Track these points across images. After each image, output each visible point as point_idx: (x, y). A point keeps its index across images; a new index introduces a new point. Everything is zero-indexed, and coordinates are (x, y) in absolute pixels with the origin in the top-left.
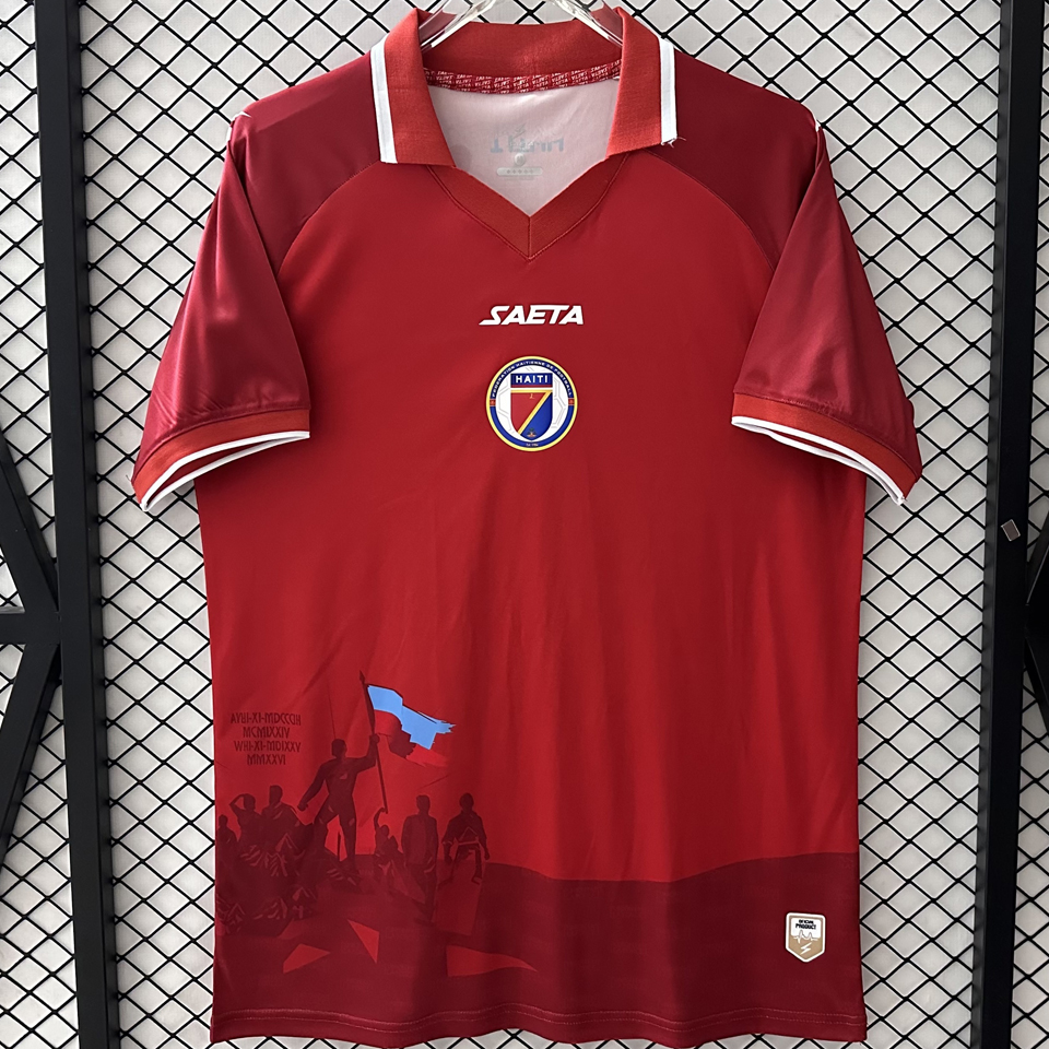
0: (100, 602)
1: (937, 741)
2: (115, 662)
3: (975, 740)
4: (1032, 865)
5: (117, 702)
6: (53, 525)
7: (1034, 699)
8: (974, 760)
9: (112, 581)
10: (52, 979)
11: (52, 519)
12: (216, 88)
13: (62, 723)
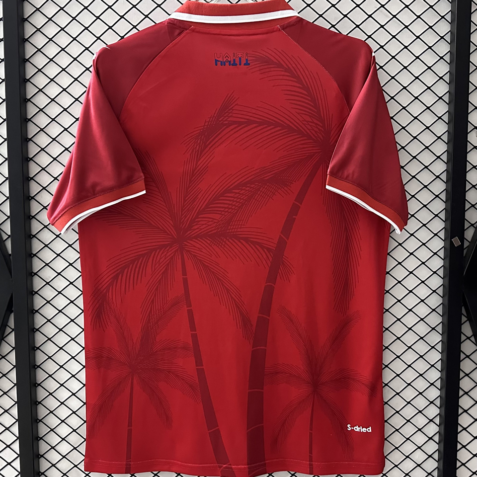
0: (31, 274)
1: (422, 338)
2: (38, 302)
3: (439, 338)
4: (466, 395)
5: (39, 321)
6: (10, 239)
7: (467, 319)
8: (439, 347)
9: (37, 265)
10: (8, 448)
11: (9, 236)
12: (87, 39)
13: (13, 330)
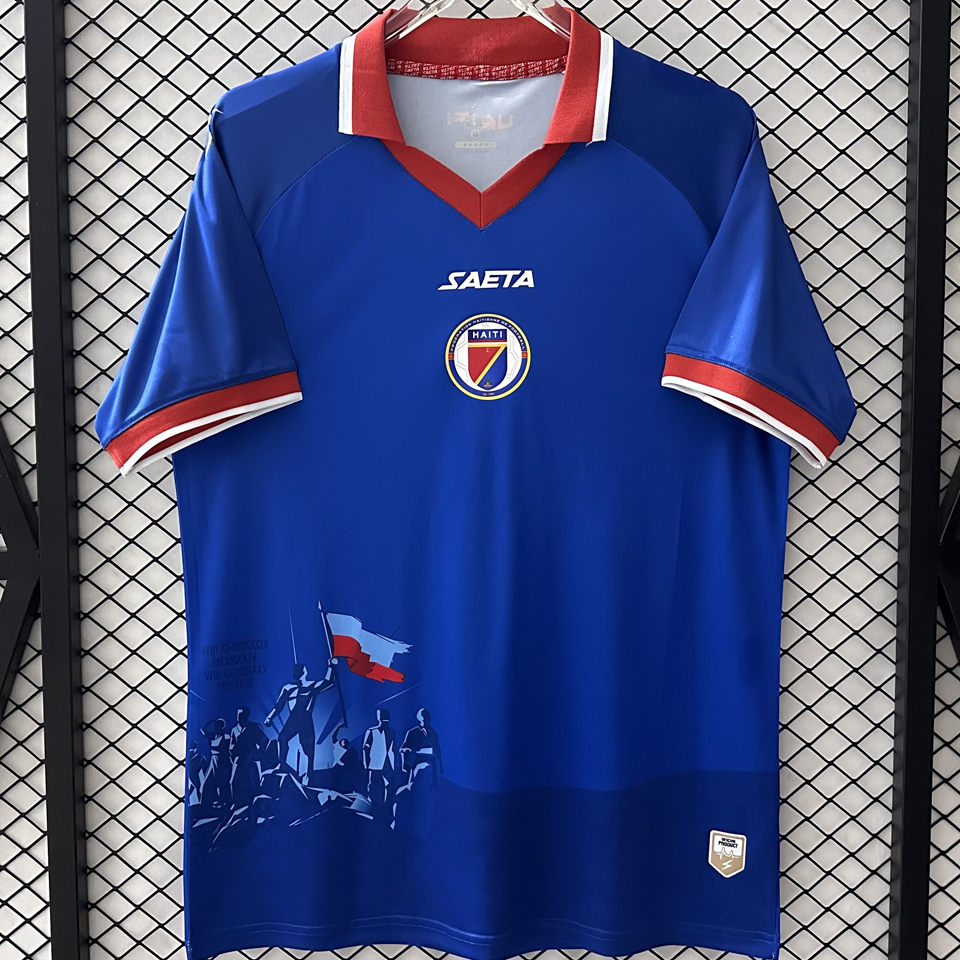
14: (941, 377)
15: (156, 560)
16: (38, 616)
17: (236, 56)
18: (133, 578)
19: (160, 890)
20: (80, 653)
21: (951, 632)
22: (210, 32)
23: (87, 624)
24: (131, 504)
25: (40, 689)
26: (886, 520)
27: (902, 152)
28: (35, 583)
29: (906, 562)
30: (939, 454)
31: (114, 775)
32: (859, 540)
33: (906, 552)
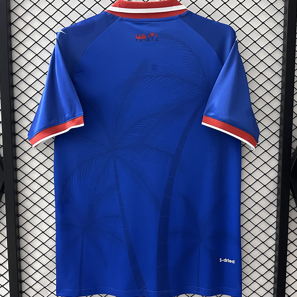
14: (292, 119)
15: (42, 175)
16: (4, 193)
17: (66, 16)
18: (34, 181)
19: (44, 277)
20: (17, 204)
21: (294, 197)
22: (58, 8)
23: (20, 195)
24: (33, 158)
25: (5, 215)
26: (274, 163)
27: (281, 48)
28: (3, 183)
29: (280, 176)
30: (291, 142)
31: (29, 241)
32: (265, 169)
33: (280, 173)
